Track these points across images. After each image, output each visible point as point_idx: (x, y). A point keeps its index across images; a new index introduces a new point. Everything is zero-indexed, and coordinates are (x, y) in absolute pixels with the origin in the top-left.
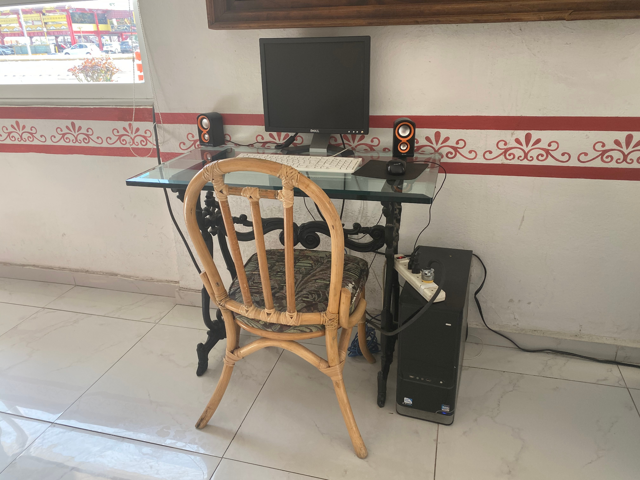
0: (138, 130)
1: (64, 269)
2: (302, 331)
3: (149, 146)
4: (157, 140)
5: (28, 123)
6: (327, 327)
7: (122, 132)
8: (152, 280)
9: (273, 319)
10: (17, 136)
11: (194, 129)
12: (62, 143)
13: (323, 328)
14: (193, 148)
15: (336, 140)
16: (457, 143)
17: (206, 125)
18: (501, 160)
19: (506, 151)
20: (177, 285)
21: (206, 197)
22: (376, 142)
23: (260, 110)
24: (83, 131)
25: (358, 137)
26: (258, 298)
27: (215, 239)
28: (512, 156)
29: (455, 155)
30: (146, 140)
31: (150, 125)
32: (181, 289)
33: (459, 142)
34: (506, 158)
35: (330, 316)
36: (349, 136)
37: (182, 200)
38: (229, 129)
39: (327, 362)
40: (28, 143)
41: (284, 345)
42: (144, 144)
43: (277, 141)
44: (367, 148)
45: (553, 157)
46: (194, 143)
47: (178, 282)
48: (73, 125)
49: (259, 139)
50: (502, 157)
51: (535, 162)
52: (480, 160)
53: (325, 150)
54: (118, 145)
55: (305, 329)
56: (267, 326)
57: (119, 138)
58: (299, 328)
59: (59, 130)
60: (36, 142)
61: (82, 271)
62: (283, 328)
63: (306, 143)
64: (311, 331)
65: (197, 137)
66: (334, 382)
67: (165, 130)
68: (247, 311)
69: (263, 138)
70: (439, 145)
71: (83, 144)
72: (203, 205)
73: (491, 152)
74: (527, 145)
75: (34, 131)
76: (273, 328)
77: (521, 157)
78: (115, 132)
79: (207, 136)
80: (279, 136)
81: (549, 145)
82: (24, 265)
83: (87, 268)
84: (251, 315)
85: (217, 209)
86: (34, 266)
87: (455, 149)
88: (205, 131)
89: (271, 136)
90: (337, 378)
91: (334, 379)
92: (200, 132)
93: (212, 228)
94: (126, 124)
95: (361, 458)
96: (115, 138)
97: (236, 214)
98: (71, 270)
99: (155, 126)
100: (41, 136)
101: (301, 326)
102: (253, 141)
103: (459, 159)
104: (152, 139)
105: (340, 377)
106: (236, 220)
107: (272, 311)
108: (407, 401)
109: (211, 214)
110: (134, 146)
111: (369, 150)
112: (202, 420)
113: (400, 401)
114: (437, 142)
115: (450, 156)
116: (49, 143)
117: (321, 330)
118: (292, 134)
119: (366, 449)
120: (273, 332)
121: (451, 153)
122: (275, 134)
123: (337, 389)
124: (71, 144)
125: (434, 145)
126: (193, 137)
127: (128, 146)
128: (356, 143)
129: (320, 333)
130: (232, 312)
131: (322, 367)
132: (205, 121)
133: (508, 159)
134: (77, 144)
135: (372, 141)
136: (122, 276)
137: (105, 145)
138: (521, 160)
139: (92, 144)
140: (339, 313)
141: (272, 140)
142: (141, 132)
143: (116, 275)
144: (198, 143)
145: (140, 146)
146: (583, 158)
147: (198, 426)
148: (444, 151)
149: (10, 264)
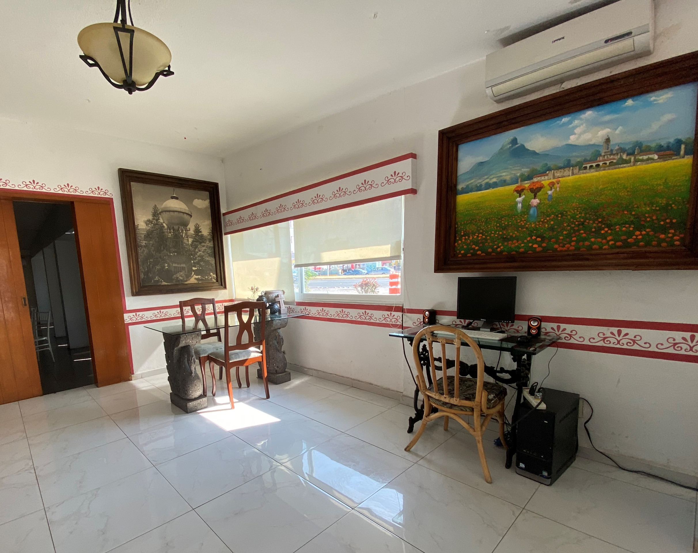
0: (394, 316)
1: (348, 378)
2: (462, 410)
3: (398, 323)
4: (402, 321)
5: (346, 310)
6: (475, 410)
7: (387, 316)
8: (389, 389)
9: (447, 400)
10: (341, 316)
11: (421, 316)
12: (359, 320)
13: (472, 410)
14: (420, 325)
15: (497, 326)
16: (571, 332)
17: (427, 315)
18: (601, 344)
19: (605, 338)
20: (401, 394)
21: (423, 347)
22: (520, 328)
23: (455, 309)
24: (369, 315)
25: (510, 324)
26: (441, 392)
27: (425, 367)
28: (609, 342)
29: (570, 339)
30: (397, 320)
31: (400, 314)
32: (403, 396)
33: (573, 331)
34: (604, 343)
35: (476, 403)
36: (505, 324)
37: (412, 346)
38: (438, 317)
39: (474, 429)
40: (345, 319)
41: (452, 416)
42: (395, 322)
43: (464, 324)
44: (515, 331)
45: (638, 344)
46: (420, 323)
47: (402, 393)
48: (365, 312)
49: (454, 323)
50: (602, 342)
51: (625, 347)
52: (586, 342)
53: (489, 330)
54: (384, 322)
55: (463, 409)
56: (445, 404)
57: (385, 319)
58: (460, 408)
59: (359, 314)
60: (348, 319)
61: (356, 380)
62: (452, 406)
63: (479, 326)
64: (466, 411)
65: (422, 320)
66: (477, 440)
67: (407, 316)
68: (435, 395)
69: (456, 323)
70: (560, 332)
71: (368, 321)
72: (421, 350)
73: (594, 339)
74: (619, 336)
75: (348, 314)
76: (447, 405)
77: (615, 343)
78: (383, 316)
79: (427, 320)
80: (465, 322)
81: (635, 337)
82: (331, 374)
83: (358, 379)
84: (437, 398)
85: (427, 354)
86: (336, 375)
87: (570, 335)
88: (426, 318)
89: (461, 321)
90: (479, 438)
91: (477, 438)
92: (424, 318)
93: (424, 362)
94: (389, 313)
95: (488, 483)
96: (382, 319)
97: (436, 356)
98: (351, 379)
99: (402, 315)
100: (351, 316)
101: (461, 406)
102: (450, 323)
103: (572, 341)
104: (400, 320)
105: (480, 438)
106: (435, 359)
107: (447, 396)
108: (522, 465)
109: (424, 355)
110: (391, 323)
111: (516, 332)
112: (408, 447)
113: (518, 465)
114: (558, 331)
115: (566, 339)
116: (354, 319)
117: (472, 411)
118: (471, 321)
119: (491, 479)
120: (447, 408)
121: (568, 337)
122: (462, 320)
123: (478, 445)
124: (363, 320)
125: (557, 332)
126: (420, 320)
127: (388, 323)
128: (509, 328)
129: (470, 413)
130: (428, 395)
131: (471, 431)
132: (427, 313)
133: (606, 344)
134: (366, 321)
135: (518, 327)
136: (375, 385)
137: (378, 322)
138: (615, 345)
139: (372, 321)
140: (481, 403)
141: (460, 323)
142: (395, 317)
143: (372, 384)
144: (422, 323)
145: (394, 323)
146: (659, 346)
147: (405, 450)
148: (563, 336)
149: (326, 373)
